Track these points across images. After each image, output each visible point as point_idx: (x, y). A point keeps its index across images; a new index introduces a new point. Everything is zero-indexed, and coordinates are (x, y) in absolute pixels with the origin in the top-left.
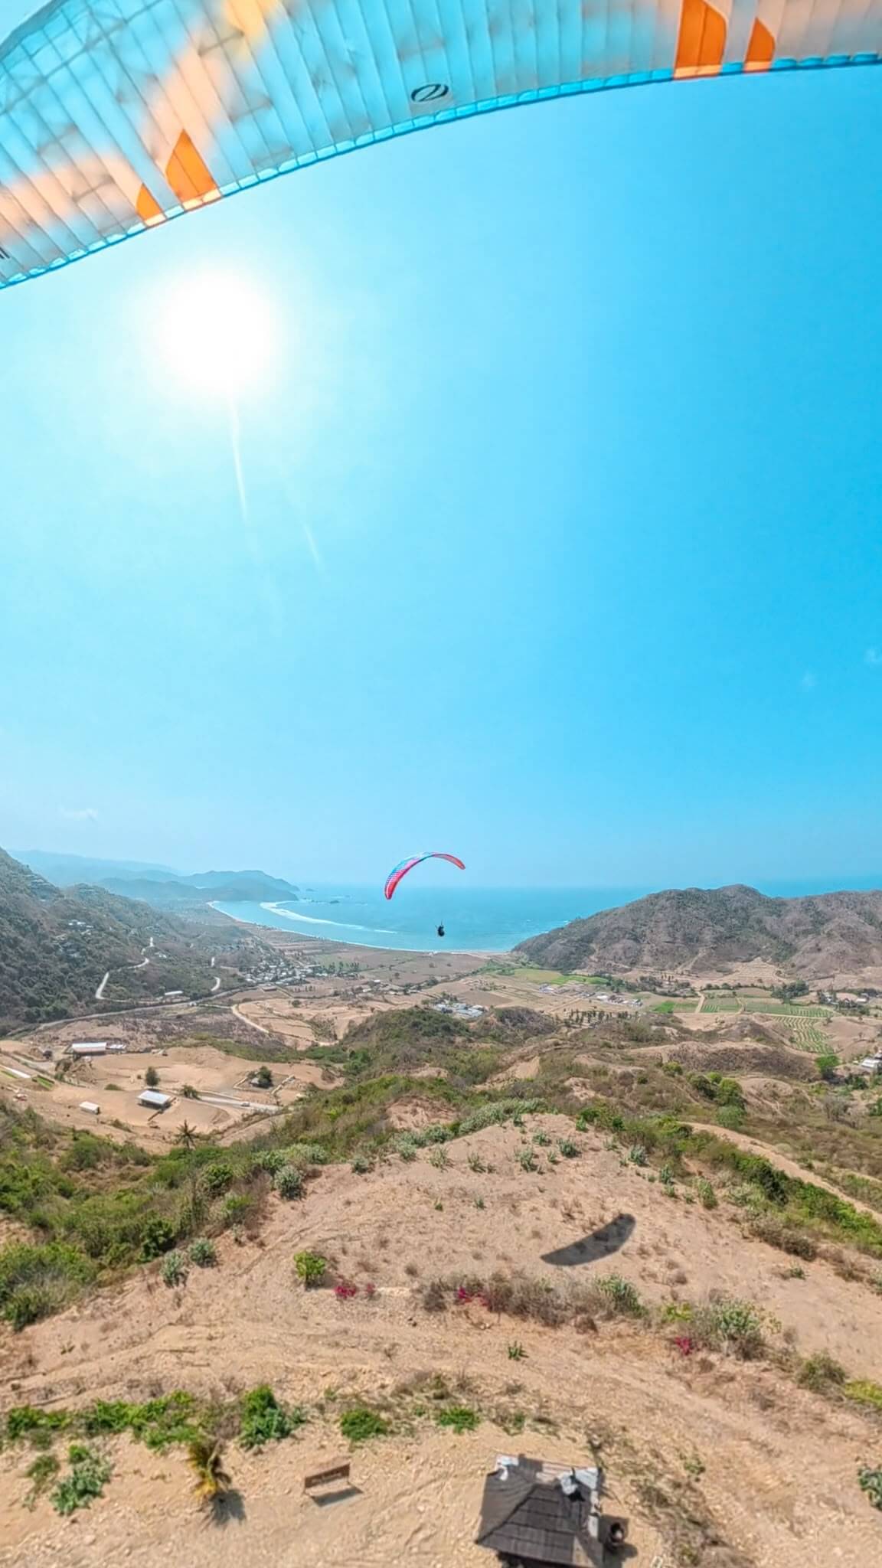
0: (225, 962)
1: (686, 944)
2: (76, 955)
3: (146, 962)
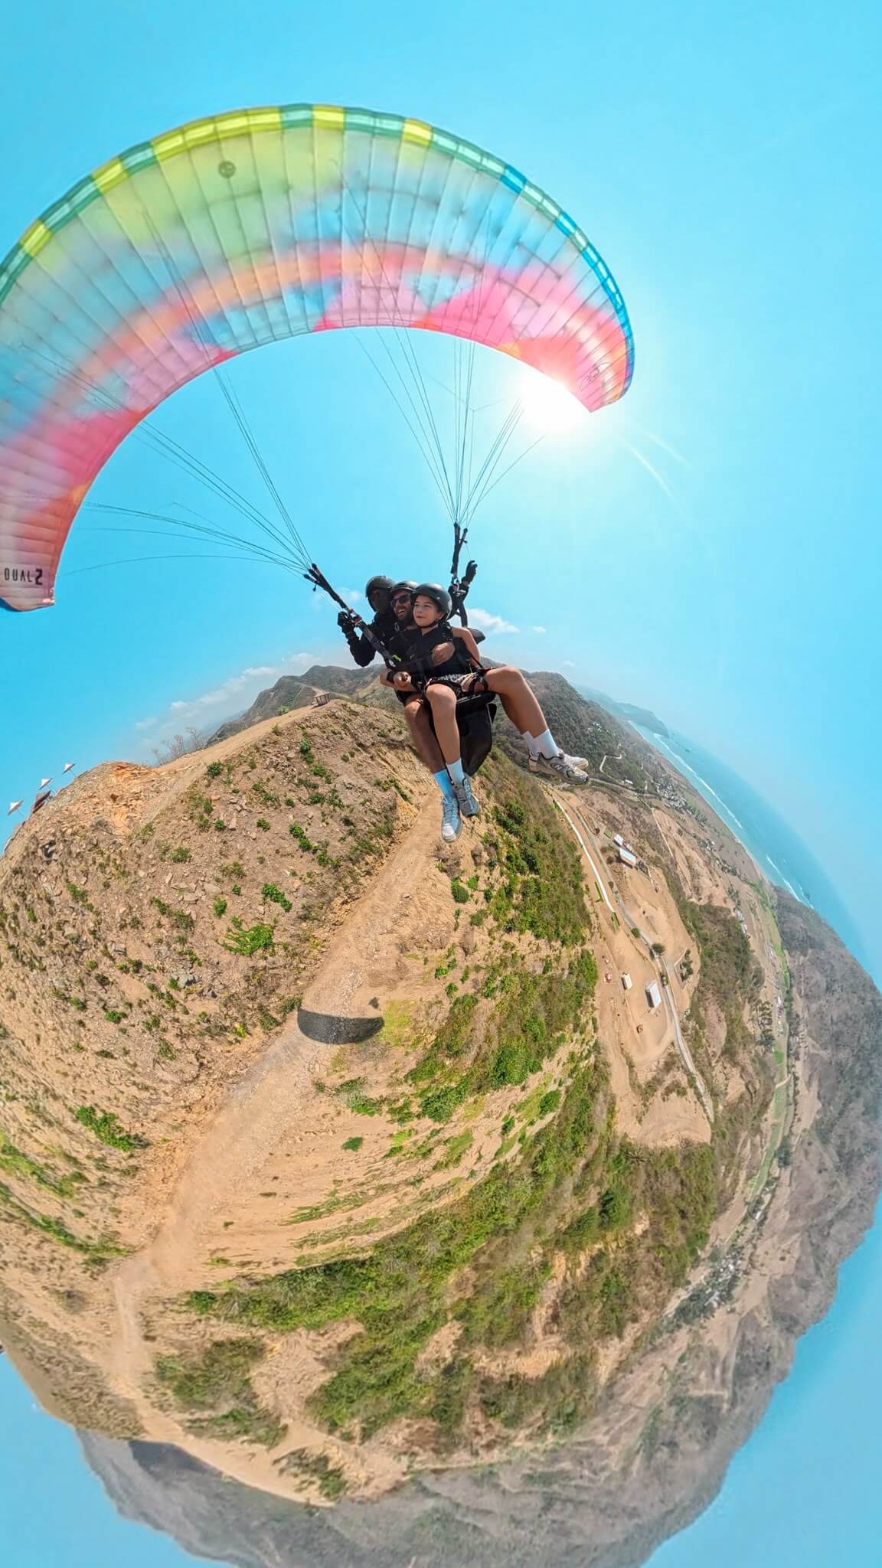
0: (647, 770)
1: (833, 1035)
3: (620, 756)
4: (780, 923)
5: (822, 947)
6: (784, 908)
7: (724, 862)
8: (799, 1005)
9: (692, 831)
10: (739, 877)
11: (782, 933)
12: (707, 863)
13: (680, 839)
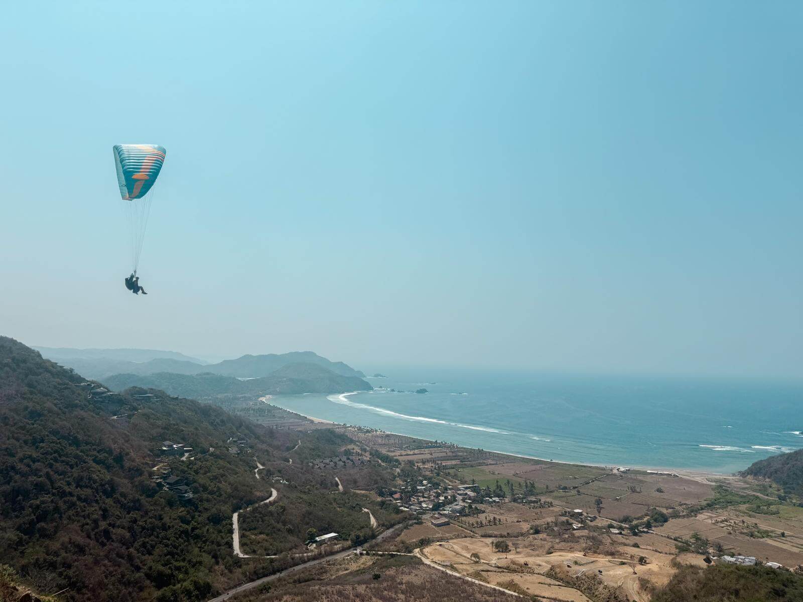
2: (189, 495)
3: (275, 493)
6: (799, 481)
7: (626, 520)
9: (525, 527)
10: (676, 515)
12: (594, 547)
13: (511, 556)
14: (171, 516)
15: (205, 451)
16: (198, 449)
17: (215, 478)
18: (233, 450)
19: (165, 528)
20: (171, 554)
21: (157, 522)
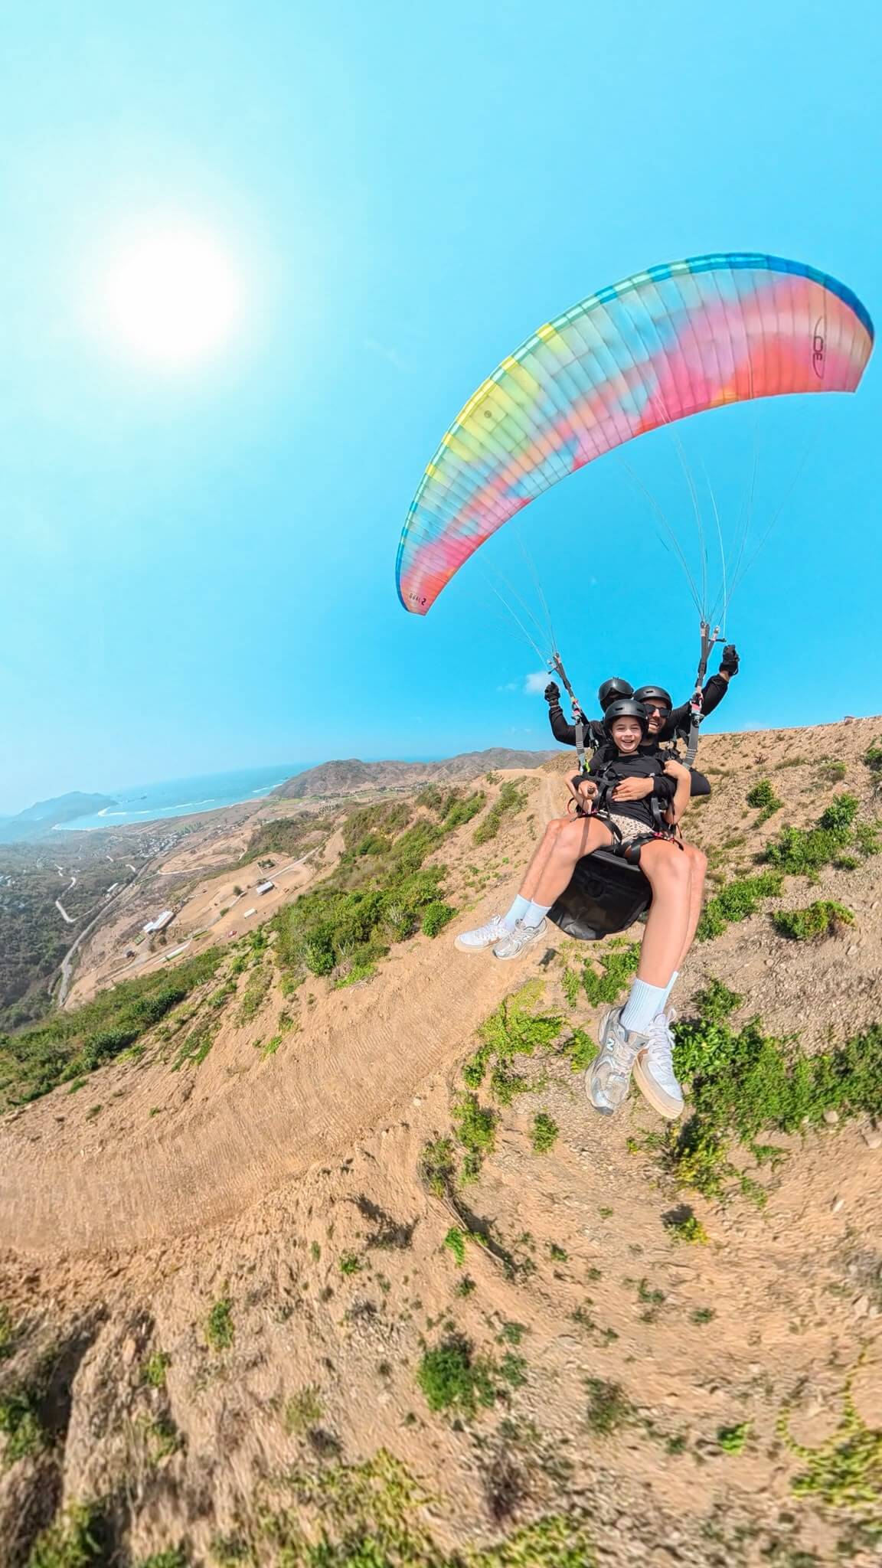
0: (119, 855)
1: (343, 779)
2: (22, 905)
3: (74, 879)
4: (289, 797)
5: (306, 780)
6: (282, 793)
7: (235, 822)
8: (328, 793)
9: (201, 840)
10: (251, 815)
11: (294, 797)
12: (227, 836)
13: (198, 854)
14: (19, 923)
15: (19, 875)
16: (15, 875)
17: (34, 887)
18: (39, 866)
19: (18, 932)
20: (32, 943)
21: (11, 932)
